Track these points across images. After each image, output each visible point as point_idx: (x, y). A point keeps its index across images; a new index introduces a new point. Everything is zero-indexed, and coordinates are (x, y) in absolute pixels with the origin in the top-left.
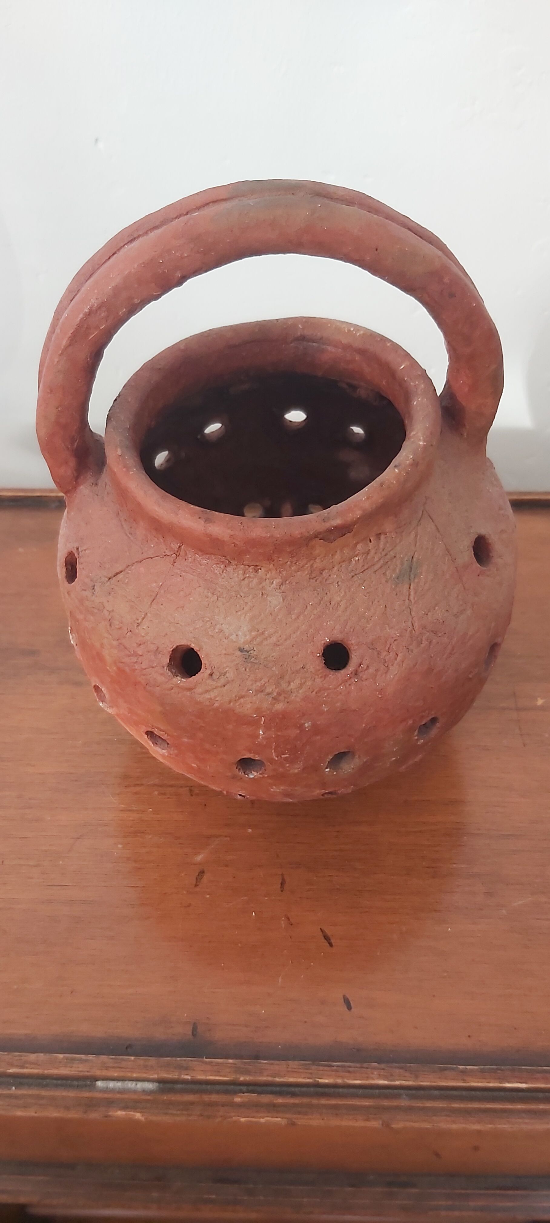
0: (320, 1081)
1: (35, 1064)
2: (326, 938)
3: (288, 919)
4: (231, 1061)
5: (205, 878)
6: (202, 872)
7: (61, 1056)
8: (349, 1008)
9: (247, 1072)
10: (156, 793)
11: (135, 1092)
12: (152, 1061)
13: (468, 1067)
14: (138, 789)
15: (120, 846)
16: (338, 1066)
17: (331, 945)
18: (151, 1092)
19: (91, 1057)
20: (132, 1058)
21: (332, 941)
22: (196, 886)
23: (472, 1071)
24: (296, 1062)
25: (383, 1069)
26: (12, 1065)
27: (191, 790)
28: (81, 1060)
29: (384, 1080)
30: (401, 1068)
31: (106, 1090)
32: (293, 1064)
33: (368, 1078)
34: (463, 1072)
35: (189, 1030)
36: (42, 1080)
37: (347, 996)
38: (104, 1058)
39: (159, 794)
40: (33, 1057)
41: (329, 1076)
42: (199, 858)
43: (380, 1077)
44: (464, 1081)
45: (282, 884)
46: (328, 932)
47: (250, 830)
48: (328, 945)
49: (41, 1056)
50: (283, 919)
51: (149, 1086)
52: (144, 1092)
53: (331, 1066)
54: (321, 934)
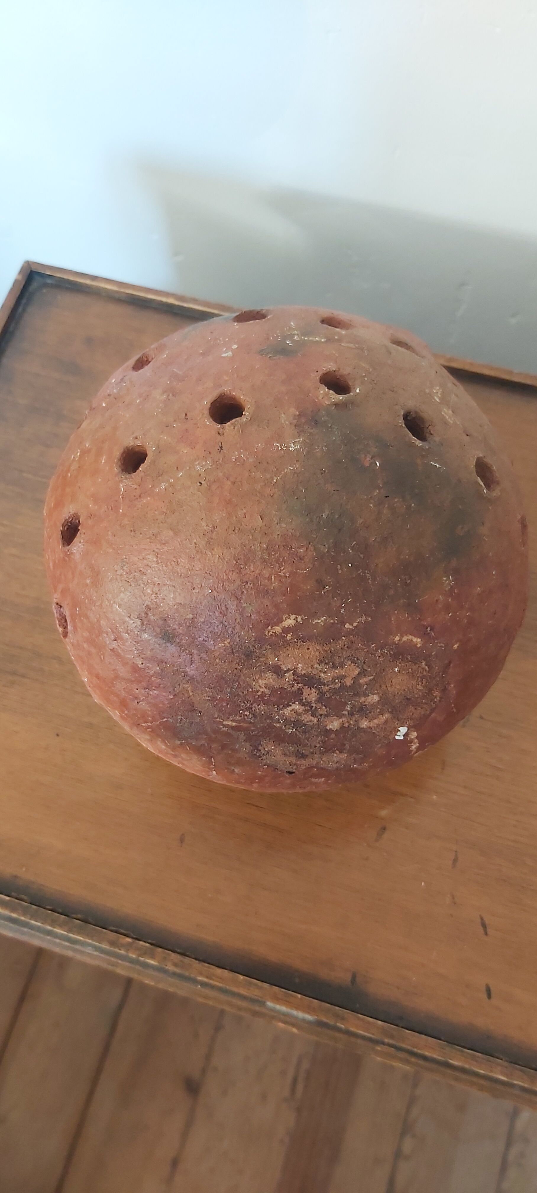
0: (451, 1061)
1: (221, 979)
2: (484, 925)
3: (453, 898)
4: (380, 1022)
5: (386, 836)
6: (384, 830)
7: (241, 977)
8: (489, 996)
9: (392, 1037)
11: (296, 1018)
12: (316, 1002)
16: (468, 1053)
17: (486, 934)
18: (309, 1022)
19: (266, 985)
20: (299, 996)
21: (489, 930)
22: (377, 841)
25: (506, 1067)
26: (201, 974)
28: (257, 986)
29: (504, 1076)
30: (521, 1071)
31: (273, 1010)
33: (491, 1071)
35: (348, 977)
37: (490, 986)
38: (276, 989)
40: (219, 971)
41: (459, 1060)
43: (502, 1074)
45: (455, 861)
46: (487, 920)
48: (483, 932)
49: (226, 973)
50: (449, 896)
51: (309, 1017)
52: (304, 1020)
53: (462, 1051)
54: (479, 920)
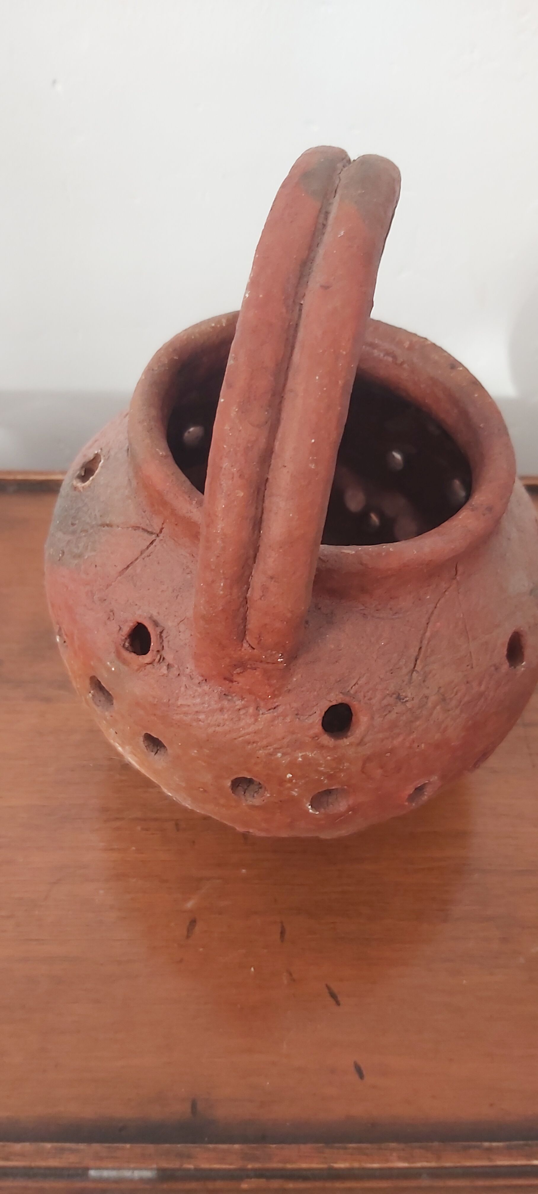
0: (336, 1166)
1: (22, 1155)
2: (333, 995)
3: (291, 974)
4: (236, 1146)
5: (197, 929)
6: (193, 922)
7: (48, 1146)
8: (361, 1075)
9: (255, 1159)
10: (139, 828)
11: (131, 1181)
12: (151, 1148)
13: (495, 1144)
14: (118, 824)
15: (101, 892)
16: (354, 1148)
17: (338, 1003)
18: (148, 1181)
19: (82, 1146)
20: (128, 1146)
21: (339, 999)
22: (188, 937)
23: (498, 1148)
24: (309, 1146)
25: (403, 1150)
27: (177, 825)
28: (72, 1151)
29: (404, 1162)
30: (423, 1148)
31: (101, 1180)
32: (306, 1148)
33: (387, 1161)
34: (489, 1150)
35: (187, 1107)
36: (29, 1173)
37: (359, 1062)
38: (96, 1147)
39: (143, 829)
40: (18, 1147)
41: (345, 1160)
42: (190, 905)
43: (400, 1159)
44: (490, 1159)
45: (282, 933)
46: (334, 988)
47: (244, 871)
48: (334, 1002)
49: (27, 1146)
50: (285, 974)
51: (147, 1174)
52: (142, 1180)
53: (346, 1148)
54: (327, 991)
